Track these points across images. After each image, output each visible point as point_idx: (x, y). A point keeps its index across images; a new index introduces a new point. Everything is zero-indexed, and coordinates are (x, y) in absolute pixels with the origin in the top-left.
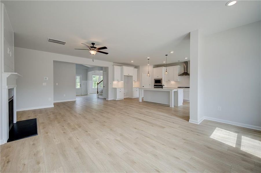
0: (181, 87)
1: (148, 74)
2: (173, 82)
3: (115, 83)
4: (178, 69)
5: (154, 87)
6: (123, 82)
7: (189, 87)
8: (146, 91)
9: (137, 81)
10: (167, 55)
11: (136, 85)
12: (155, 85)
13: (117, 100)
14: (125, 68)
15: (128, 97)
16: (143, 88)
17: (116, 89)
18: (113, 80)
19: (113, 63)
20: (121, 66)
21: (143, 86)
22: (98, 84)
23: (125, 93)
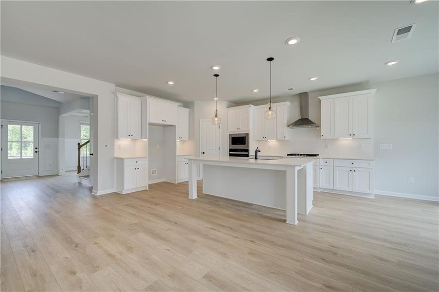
0: (295, 155)
1: (216, 119)
2: (272, 143)
3: (123, 142)
4: (286, 111)
5: (231, 155)
6: (146, 140)
7: (318, 155)
8: (209, 167)
9: (189, 139)
10: (270, 59)
11: (182, 148)
12: (231, 150)
13: (124, 193)
14: (153, 102)
15: (164, 180)
16: (203, 157)
17: (123, 161)
18: (116, 135)
19: (116, 86)
20: (142, 98)
21: (204, 153)
22: (80, 146)
23: (156, 170)
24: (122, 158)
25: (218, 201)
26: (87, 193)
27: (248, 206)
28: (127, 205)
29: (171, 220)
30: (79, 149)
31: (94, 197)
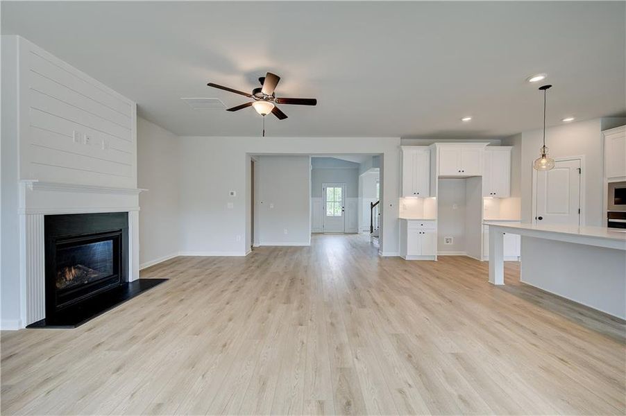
1: (544, 161)
3: (409, 201)
5: (611, 225)
6: (435, 198)
9: (510, 195)
13: (407, 258)
15: (464, 254)
16: (537, 226)
17: (407, 223)
18: (400, 193)
19: (401, 138)
20: (430, 146)
21: (540, 218)
22: (372, 206)
23: (452, 238)
24: (405, 220)
25: (541, 297)
26: (376, 253)
27: (610, 321)
28: (406, 271)
29: (446, 296)
30: (372, 208)
31: (380, 258)
